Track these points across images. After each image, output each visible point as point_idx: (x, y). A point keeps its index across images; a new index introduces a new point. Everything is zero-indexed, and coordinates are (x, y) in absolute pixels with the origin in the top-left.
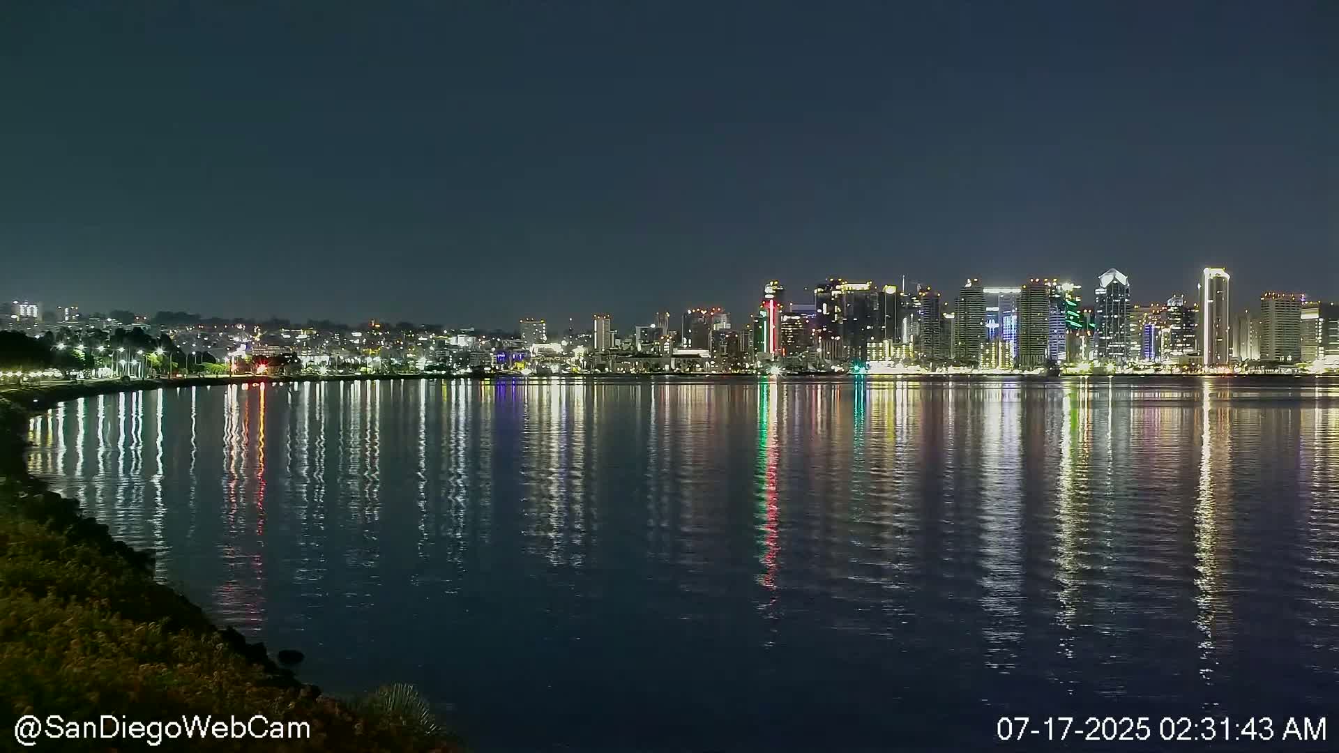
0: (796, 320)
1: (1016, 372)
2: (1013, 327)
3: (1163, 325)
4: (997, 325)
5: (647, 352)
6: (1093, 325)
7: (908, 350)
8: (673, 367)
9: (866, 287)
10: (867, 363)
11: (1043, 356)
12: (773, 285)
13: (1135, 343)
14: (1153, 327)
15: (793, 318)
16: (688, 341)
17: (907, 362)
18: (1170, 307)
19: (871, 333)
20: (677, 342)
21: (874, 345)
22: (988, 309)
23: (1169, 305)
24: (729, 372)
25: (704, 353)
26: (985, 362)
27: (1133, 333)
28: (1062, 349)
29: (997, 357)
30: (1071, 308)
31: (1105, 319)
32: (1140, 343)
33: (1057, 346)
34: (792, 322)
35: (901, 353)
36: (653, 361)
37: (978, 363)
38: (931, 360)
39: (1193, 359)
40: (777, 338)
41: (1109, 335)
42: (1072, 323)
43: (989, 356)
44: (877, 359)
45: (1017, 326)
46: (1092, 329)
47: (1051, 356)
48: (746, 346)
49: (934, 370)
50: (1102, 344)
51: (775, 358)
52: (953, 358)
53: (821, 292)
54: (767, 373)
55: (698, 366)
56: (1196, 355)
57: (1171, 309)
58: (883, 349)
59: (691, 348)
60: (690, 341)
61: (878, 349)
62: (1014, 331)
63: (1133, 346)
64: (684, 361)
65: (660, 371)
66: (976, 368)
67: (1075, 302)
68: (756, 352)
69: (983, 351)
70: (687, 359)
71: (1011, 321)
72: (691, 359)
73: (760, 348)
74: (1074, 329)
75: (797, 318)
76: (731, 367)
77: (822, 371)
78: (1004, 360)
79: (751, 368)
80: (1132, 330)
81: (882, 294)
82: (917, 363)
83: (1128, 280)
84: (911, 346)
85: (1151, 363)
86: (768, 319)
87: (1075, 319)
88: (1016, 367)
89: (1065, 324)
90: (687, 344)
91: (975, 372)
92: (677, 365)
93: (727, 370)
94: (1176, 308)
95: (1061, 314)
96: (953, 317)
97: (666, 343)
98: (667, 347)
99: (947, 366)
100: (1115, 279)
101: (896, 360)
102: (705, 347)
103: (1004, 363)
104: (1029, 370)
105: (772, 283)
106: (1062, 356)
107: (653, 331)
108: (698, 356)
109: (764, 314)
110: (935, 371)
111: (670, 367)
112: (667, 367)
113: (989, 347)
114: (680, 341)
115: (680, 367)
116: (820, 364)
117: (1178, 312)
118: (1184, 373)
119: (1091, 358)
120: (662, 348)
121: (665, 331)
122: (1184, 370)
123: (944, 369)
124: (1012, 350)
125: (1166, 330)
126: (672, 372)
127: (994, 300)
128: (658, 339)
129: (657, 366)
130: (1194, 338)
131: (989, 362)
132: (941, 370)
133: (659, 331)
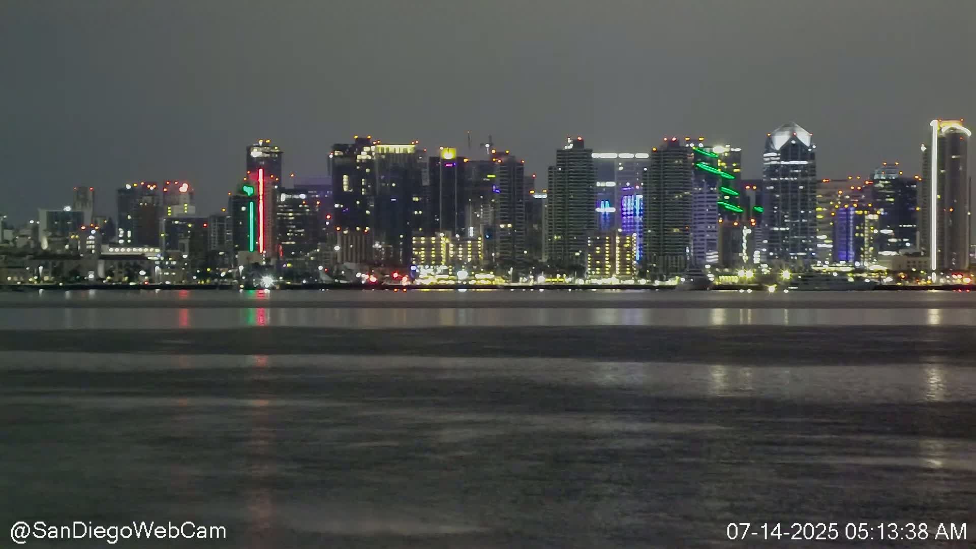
0: (301, 200)
1: (643, 282)
2: (638, 213)
3: (867, 208)
4: (613, 210)
5: (59, 251)
6: (760, 209)
7: (475, 248)
8: (101, 274)
9: (410, 148)
10: (413, 268)
11: (682, 258)
12: (263, 146)
13: (824, 237)
14: (852, 213)
15: (296, 197)
16: (126, 234)
17: (474, 267)
18: (877, 181)
19: (418, 221)
20: (107, 236)
21: (423, 240)
22: (598, 184)
23: (876, 177)
24: (193, 283)
25: (153, 254)
26: (594, 266)
27: (821, 222)
28: (711, 246)
29: (612, 260)
30: (726, 183)
31: (777, 200)
32: (832, 237)
33: (705, 242)
34: (293, 204)
35: (465, 253)
36: (69, 266)
37: (584, 269)
38: (512, 263)
39: (914, 262)
40: (269, 228)
41: (784, 225)
42: (728, 206)
43: (601, 257)
44: (428, 262)
45: (643, 213)
46: (757, 216)
47: (695, 257)
48: (221, 241)
49: (516, 279)
50: (774, 239)
51: (268, 260)
52: (544, 259)
53: (339, 156)
54: (255, 285)
55: (142, 273)
56: (918, 254)
57: (880, 185)
58: (438, 245)
59: (131, 245)
60: (129, 233)
61: (428, 246)
62: (639, 219)
63: (822, 242)
64: (120, 266)
65: (79, 280)
66: (580, 275)
67: (732, 174)
68: (236, 251)
69: (592, 250)
70: (124, 262)
71: (634, 203)
72: (132, 263)
73: (245, 246)
74: (730, 215)
75: (303, 196)
76: (197, 275)
77: (342, 282)
78: (624, 263)
79: (228, 276)
80: (819, 217)
81: (435, 160)
82: (488, 269)
83: (812, 140)
84: (480, 244)
85: (849, 269)
86: (255, 198)
87: (732, 200)
88: (642, 275)
89: (716, 208)
90: (125, 237)
91: (580, 282)
92: (108, 272)
93: (189, 278)
94: (887, 182)
95: (711, 192)
96: (545, 196)
97: (91, 237)
98: (91, 241)
99: (536, 274)
100: (794, 137)
101: (455, 264)
102: (154, 243)
103: (623, 270)
104: (661, 280)
105: (261, 143)
106: (713, 257)
107: (67, 215)
108: (142, 257)
109: (249, 190)
110: (518, 281)
111: (96, 274)
112: (91, 276)
113: (601, 243)
114: (114, 233)
115: (112, 275)
116: (339, 271)
117: (888, 189)
118: (899, 284)
119: (757, 259)
120: (84, 244)
121: (87, 220)
122: (899, 279)
123: (532, 277)
124: (636, 251)
125: (871, 217)
126: (99, 283)
127: (608, 171)
128: (76, 228)
129: (75, 273)
130: (913, 230)
131: (602, 266)
132: (525, 279)
133: (77, 218)
